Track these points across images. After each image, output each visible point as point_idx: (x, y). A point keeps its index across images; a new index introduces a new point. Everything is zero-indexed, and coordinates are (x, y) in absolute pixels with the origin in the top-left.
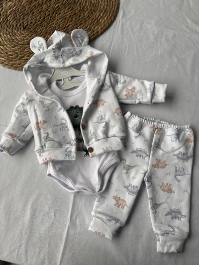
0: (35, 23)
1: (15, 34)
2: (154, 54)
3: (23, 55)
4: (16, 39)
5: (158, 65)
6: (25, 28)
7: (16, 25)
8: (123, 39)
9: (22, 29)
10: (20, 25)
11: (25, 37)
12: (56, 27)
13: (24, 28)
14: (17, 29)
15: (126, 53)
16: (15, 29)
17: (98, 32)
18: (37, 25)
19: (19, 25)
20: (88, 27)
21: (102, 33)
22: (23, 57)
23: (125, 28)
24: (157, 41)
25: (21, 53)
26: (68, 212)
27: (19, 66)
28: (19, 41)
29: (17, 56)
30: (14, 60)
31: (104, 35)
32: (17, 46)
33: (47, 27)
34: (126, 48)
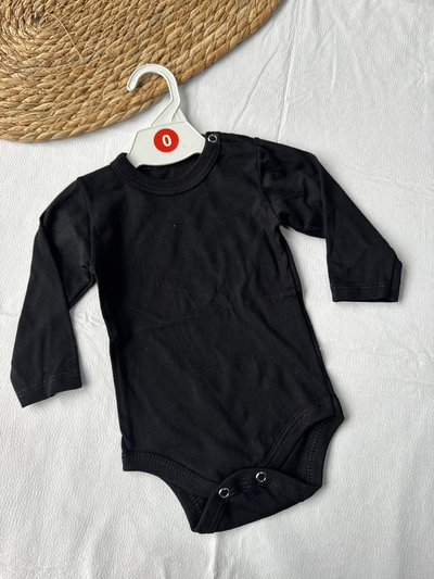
0: (66, 4)
1: (10, 38)
2: (411, 82)
3: (36, 97)
4: (14, 52)
5: (425, 111)
6: (38, 18)
7: (12, 13)
8: (319, 42)
9: (29, 22)
10: (23, 11)
11: (39, 45)
12: (125, 13)
13: (36, 20)
14: (13, 22)
15: (333, 82)
16: (9, 24)
17: (247, 24)
18: (71, 10)
19: (19, 10)
20: (220, 11)
21: (259, 27)
22: (37, 103)
23: (322, 10)
24: (416, 45)
25: (31, 92)
26: (206, 563)
27: (26, 129)
28: (24, 59)
29: (19, 102)
30: (12, 112)
31: (264, 31)
32: (16, 71)
33: (101, 15)
34: (331, 67)
